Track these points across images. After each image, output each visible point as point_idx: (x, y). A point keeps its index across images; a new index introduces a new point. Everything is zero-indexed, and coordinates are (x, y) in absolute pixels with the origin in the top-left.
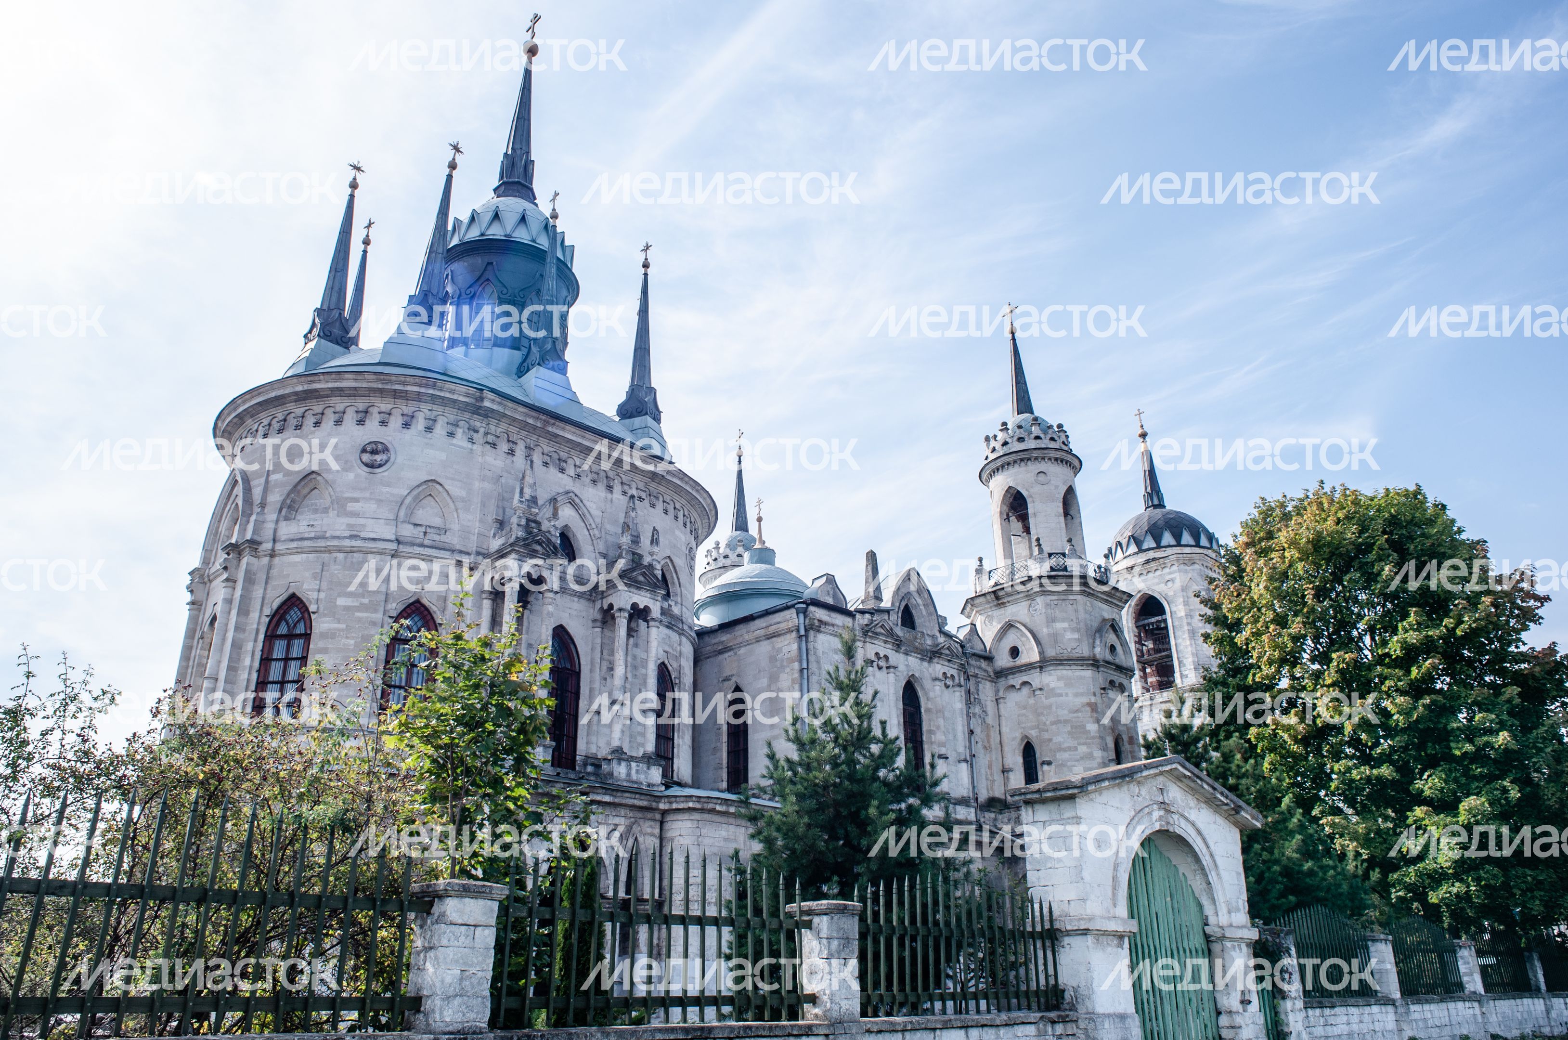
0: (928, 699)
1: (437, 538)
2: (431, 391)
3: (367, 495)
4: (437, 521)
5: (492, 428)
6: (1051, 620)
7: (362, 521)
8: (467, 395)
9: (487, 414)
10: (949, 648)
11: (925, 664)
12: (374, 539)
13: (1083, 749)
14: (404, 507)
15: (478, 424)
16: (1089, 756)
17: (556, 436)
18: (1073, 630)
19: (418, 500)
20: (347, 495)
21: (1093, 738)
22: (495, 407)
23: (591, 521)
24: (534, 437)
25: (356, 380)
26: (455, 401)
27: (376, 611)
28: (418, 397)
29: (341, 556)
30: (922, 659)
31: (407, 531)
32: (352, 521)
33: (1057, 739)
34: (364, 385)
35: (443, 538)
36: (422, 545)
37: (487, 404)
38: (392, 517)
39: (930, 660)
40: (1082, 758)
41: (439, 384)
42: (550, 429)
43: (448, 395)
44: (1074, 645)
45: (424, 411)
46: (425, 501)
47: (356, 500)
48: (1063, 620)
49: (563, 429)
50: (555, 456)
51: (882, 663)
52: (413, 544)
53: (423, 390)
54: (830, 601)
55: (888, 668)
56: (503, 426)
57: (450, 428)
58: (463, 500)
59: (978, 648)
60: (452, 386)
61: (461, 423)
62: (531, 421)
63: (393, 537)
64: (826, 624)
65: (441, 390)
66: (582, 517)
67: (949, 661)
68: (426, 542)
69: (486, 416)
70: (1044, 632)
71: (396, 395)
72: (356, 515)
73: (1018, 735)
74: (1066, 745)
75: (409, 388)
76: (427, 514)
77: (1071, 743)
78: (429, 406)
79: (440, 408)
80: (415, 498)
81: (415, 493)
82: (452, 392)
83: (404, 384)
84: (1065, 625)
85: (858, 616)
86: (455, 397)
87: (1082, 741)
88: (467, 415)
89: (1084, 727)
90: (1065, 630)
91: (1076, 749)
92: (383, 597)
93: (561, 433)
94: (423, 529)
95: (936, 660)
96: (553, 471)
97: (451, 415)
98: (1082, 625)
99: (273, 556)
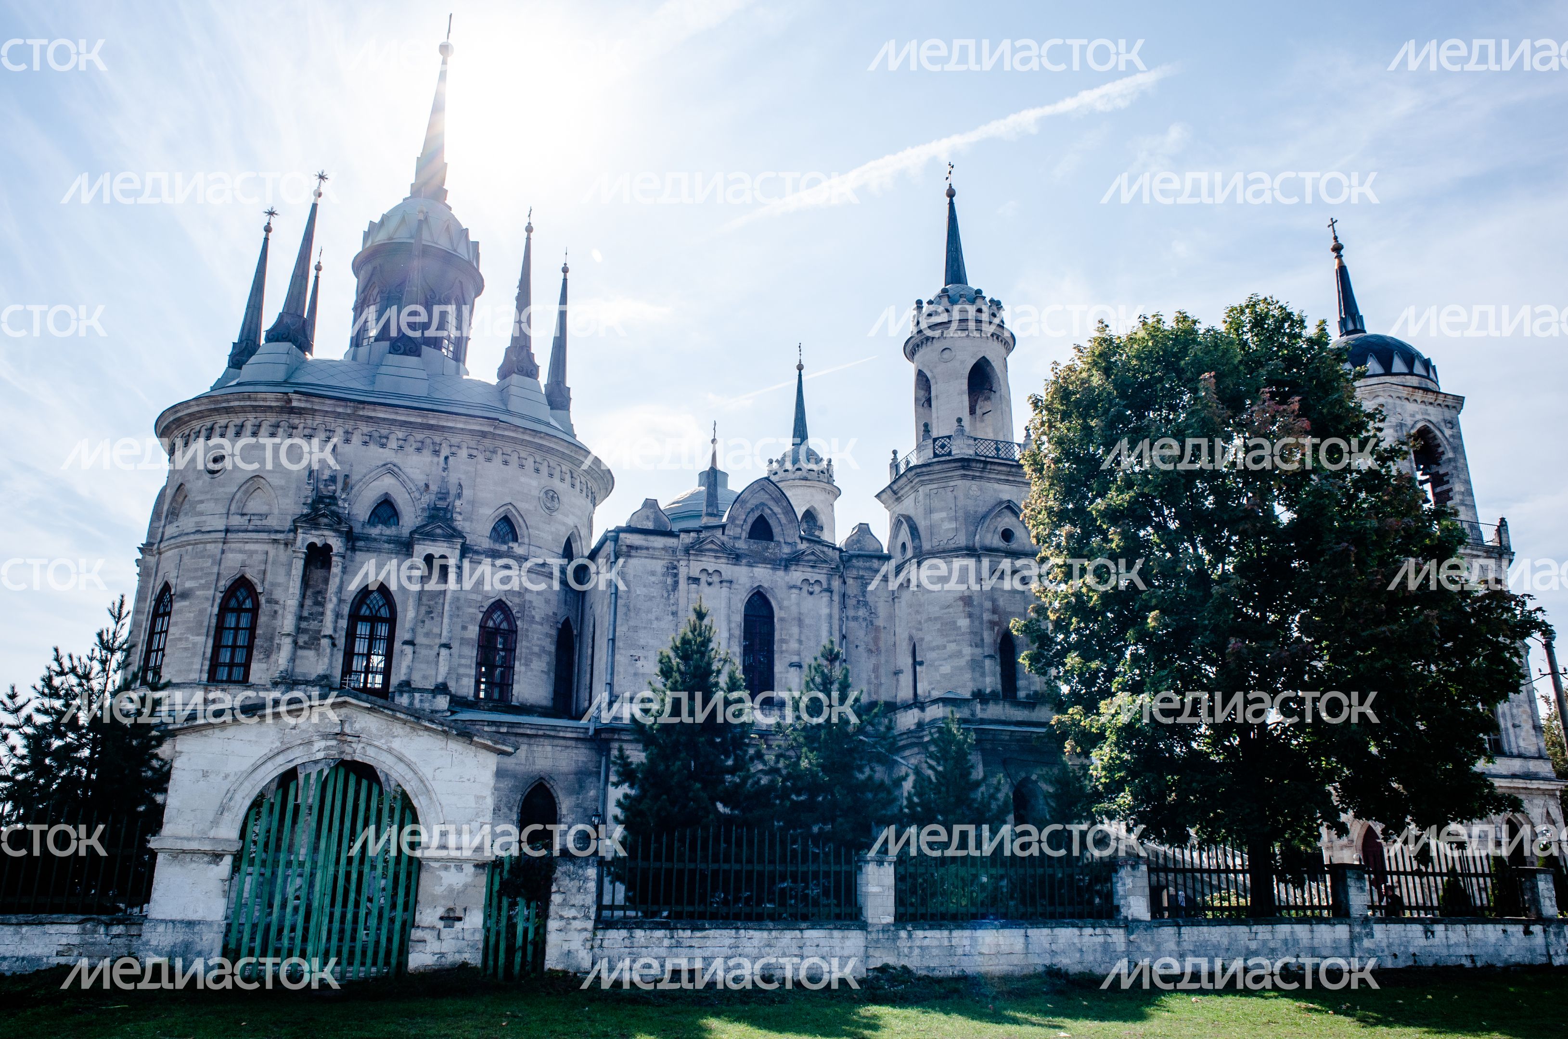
0: (781, 608)
1: (259, 523)
2: (248, 403)
3: (209, 496)
4: (264, 509)
5: (309, 422)
6: (930, 511)
7: (204, 518)
8: (277, 400)
9: (300, 412)
10: (813, 553)
11: (781, 573)
12: (209, 532)
13: (952, 647)
14: (235, 501)
15: (296, 421)
16: (959, 654)
17: (371, 418)
18: (950, 519)
19: (249, 494)
20: (197, 499)
21: (963, 634)
22: (303, 405)
23: (411, 485)
24: (352, 422)
25: (198, 405)
26: (270, 407)
27: (209, 589)
28: (243, 410)
29: (190, 548)
30: (774, 569)
31: (236, 521)
32: (197, 519)
33: (928, 638)
34: (203, 408)
35: (264, 522)
36: (246, 531)
37: (295, 404)
38: (224, 511)
39: (786, 568)
40: (950, 657)
41: (253, 396)
42: (361, 413)
43: (261, 403)
44: (951, 535)
45: (251, 420)
46: (255, 494)
47: (202, 502)
48: (941, 510)
49: (374, 410)
50: (376, 434)
51: (716, 579)
52: (238, 531)
53: (242, 403)
54: (650, 525)
55: (721, 582)
56: (319, 419)
57: (271, 430)
58: (282, 488)
59: (870, 547)
60: (263, 396)
61: (282, 424)
62: (340, 410)
63: (223, 528)
64: (637, 548)
65: (256, 401)
66: (403, 483)
67: (812, 567)
68: (250, 528)
69: (301, 414)
70: (922, 524)
71: (228, 411)
72: (201, 514)
73: (906, 635)
74: (934, 644)
75: (232, 404)
76: (255, 505)
77: (939, 641)
78: (254, 415)
79: (262, 415)
80: (246, 492)
81: (243, 488)
82: (265, 400)
83: (228, 401)
84: (944, 514)
85: (682, 535)
86: (268, 404)
87: (951, 638)
88: (285, 416)
89: (955, 623)
90: (942, 520)
91: (945, 647)
92: (215, 577)
93: (373, 414)
94: (248, 517)
95: (793, 567)
96: (374, 449)
97: (272, 418)
98: (960, 513)
99: (160, 553)
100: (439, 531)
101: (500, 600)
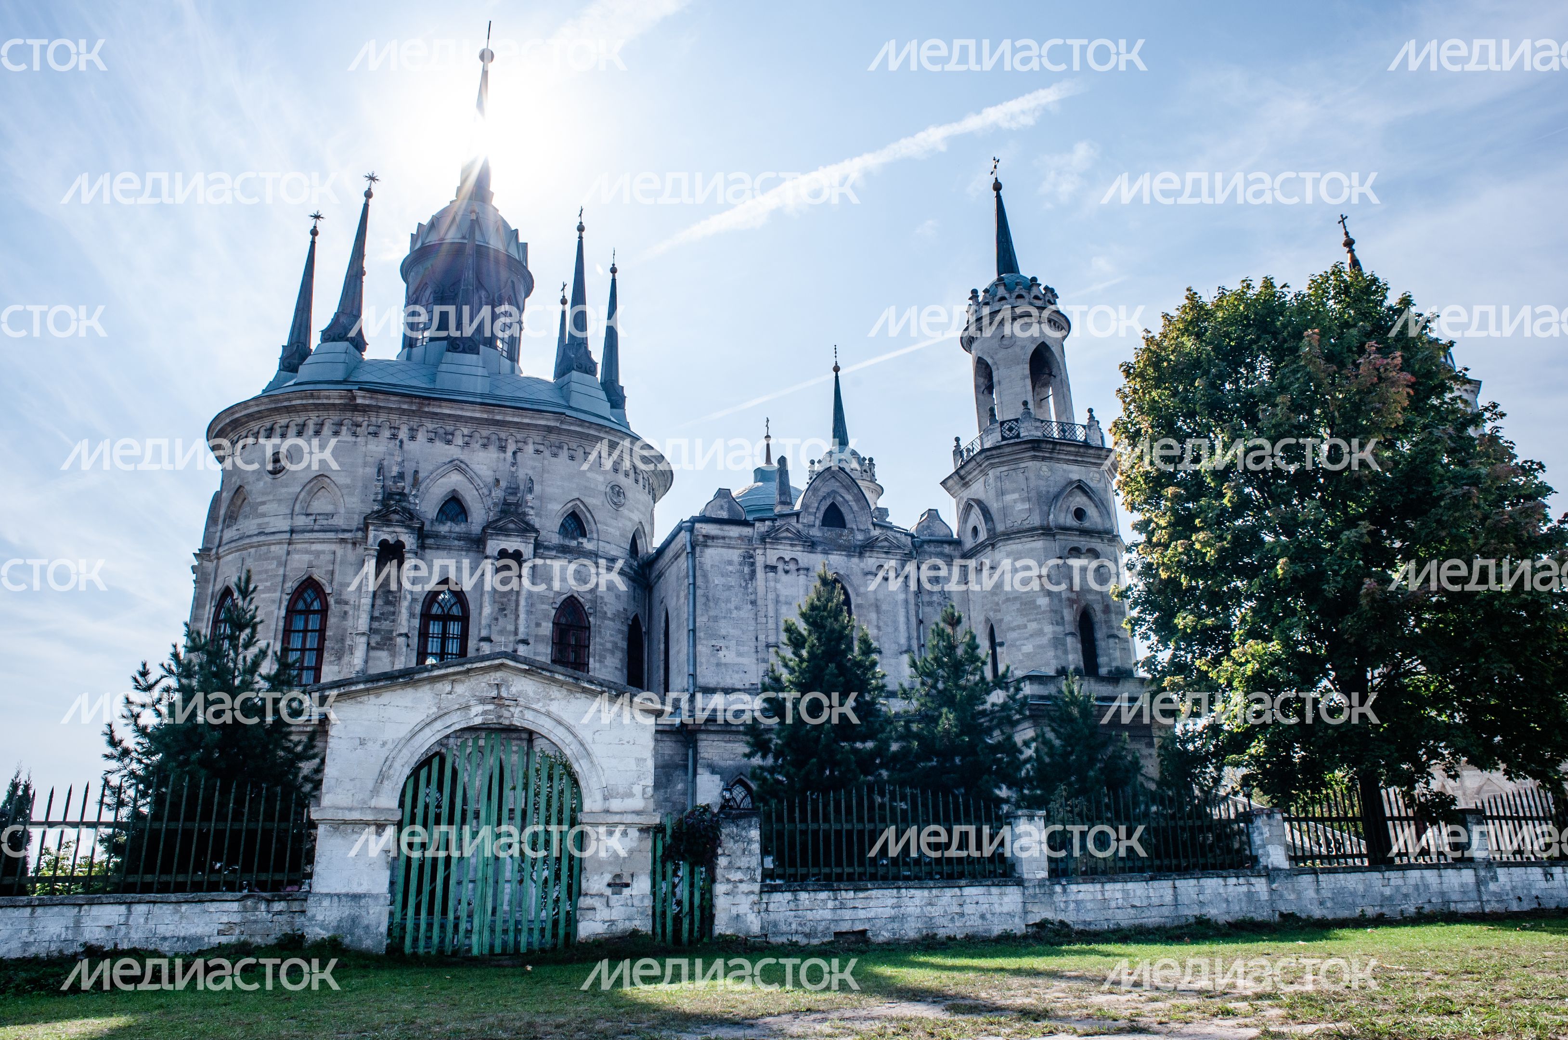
0: (857, 595)
1: (325, 522)
2: (311, 401)
3: (271, 497)
4: (329, 509)
5: (373, 419)
6: (1002, 493)
7: (266, 520)
8: (341, 397)
9: (364, 409)
10: (886, 540)
11: (855, 560)
12: (274, 533)
13: (1032, 626)
14: (298, 502)
15: (360, 419)
16: (1040, 633)
17: (436, 414)
18: (1023, 500)
19: (312, 494)
20: (259, 500)
21: (1044, 612)
22: (367, 402)
23: (479, 482)
24: (417, 419)
25: (257, 405)
26: (334, 405)
27: (275, 591)
28: (305, 408)
29: (253, 550)
30: (849, 556)
31: (301, 521)
32: (260, 521)
33: (1007, 618)
34: (263, 407)
35: (330, 522)
36: (312, 531)
37: (359, 401)
38: (289, 511)
39: (861, 555)
40: (1031, 636)
41: (315, 393)
42: (426, 409)
43: (325, 401)
44: (1025, 516)
45: (313, 418)
46: (320, 493)
47: (264, 503)
48: (1013, 491)
49: (440, 406)
50: (441, 431)
51: (792, 567)
52: (303, 531)
53: (304, 402)
54: (724, 515)
55: (798, 570)
56: (383, 417)
57: (334, 428)
58: (348, 486)
59: (940, 533)
60: (327, 393)
61: (345, 422)
62: (405, 406)
63: (288, 528)
65: (319, 398)
66: (471, 480)
67: (886, 553)
68: (316, 528)
69: (365, 411)
70: (994, 506)
71: (289, 410)
72: (264, 515)
73: (982, 618)
74: (1015, 624)
75: (294, 403)
76: (320, 505)
77: (1020, 621)
78: (316, 413)
79: (325, 413)
80: (309, 493)
81: (307, 488)
82: (328, 397)
83: (289, 400)
84: (1016, 496)
85: (757, 524)
86: (331, 401)
87: (1032, 617)
88: (349, 414)
89: (1034, 601)
90: (1015, 501)
91: (1025, 626)
92: (281, 579)
93: (438, 410)
94: (313, 517)
95: (867, 554)
96: (439, 445)
97: (335, 417)
98: (1033, 494)
99: (218, 558)
100: (512, 526)
101: (572, 596)
